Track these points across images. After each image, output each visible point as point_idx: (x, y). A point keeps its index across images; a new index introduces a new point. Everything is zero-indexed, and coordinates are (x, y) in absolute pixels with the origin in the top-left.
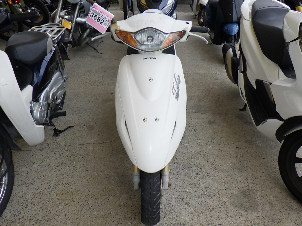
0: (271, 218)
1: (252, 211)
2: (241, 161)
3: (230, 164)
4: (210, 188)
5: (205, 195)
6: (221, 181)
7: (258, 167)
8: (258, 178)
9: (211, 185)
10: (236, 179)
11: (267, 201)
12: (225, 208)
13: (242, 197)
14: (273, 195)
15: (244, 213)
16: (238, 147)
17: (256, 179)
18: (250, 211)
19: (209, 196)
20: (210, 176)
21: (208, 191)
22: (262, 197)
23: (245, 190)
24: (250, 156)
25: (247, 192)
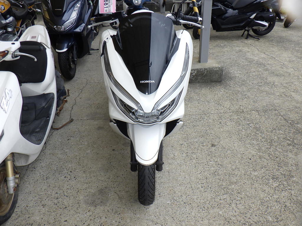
0: (114, 211)
1: (101, 206)
2: (111, 163)
3: (100, 166)
4: (71, 188)
5: (64, 195)
6: (84, 182)
7: (124, 166)
8: (119, 176)
9: (73, 186)
10: (99, 178)
11: (119, 196)
12: (78, 206)
13: (97, 195)
14: (126, 191)
15: (92, 208)
16: (114, 150)
17: (117, 177)
18: (99, 206)
19: (67, 196)
20: (76, 178)
21: (69, 191)
22: (115, 193)
23: (102, 188)
24: (121, 157)
25: (104, 189)
